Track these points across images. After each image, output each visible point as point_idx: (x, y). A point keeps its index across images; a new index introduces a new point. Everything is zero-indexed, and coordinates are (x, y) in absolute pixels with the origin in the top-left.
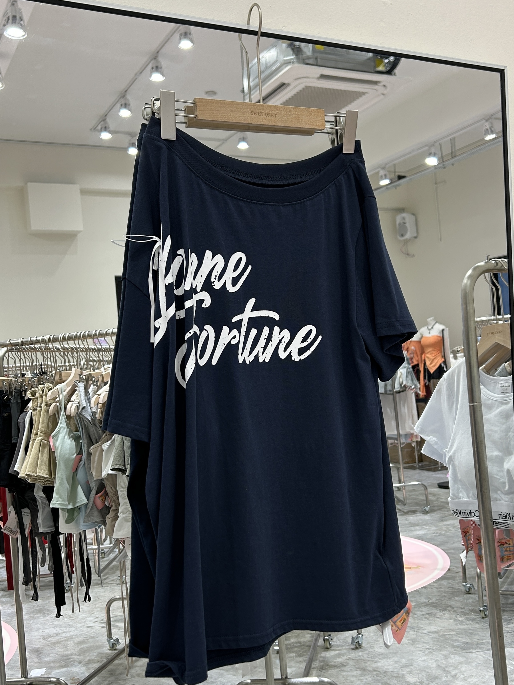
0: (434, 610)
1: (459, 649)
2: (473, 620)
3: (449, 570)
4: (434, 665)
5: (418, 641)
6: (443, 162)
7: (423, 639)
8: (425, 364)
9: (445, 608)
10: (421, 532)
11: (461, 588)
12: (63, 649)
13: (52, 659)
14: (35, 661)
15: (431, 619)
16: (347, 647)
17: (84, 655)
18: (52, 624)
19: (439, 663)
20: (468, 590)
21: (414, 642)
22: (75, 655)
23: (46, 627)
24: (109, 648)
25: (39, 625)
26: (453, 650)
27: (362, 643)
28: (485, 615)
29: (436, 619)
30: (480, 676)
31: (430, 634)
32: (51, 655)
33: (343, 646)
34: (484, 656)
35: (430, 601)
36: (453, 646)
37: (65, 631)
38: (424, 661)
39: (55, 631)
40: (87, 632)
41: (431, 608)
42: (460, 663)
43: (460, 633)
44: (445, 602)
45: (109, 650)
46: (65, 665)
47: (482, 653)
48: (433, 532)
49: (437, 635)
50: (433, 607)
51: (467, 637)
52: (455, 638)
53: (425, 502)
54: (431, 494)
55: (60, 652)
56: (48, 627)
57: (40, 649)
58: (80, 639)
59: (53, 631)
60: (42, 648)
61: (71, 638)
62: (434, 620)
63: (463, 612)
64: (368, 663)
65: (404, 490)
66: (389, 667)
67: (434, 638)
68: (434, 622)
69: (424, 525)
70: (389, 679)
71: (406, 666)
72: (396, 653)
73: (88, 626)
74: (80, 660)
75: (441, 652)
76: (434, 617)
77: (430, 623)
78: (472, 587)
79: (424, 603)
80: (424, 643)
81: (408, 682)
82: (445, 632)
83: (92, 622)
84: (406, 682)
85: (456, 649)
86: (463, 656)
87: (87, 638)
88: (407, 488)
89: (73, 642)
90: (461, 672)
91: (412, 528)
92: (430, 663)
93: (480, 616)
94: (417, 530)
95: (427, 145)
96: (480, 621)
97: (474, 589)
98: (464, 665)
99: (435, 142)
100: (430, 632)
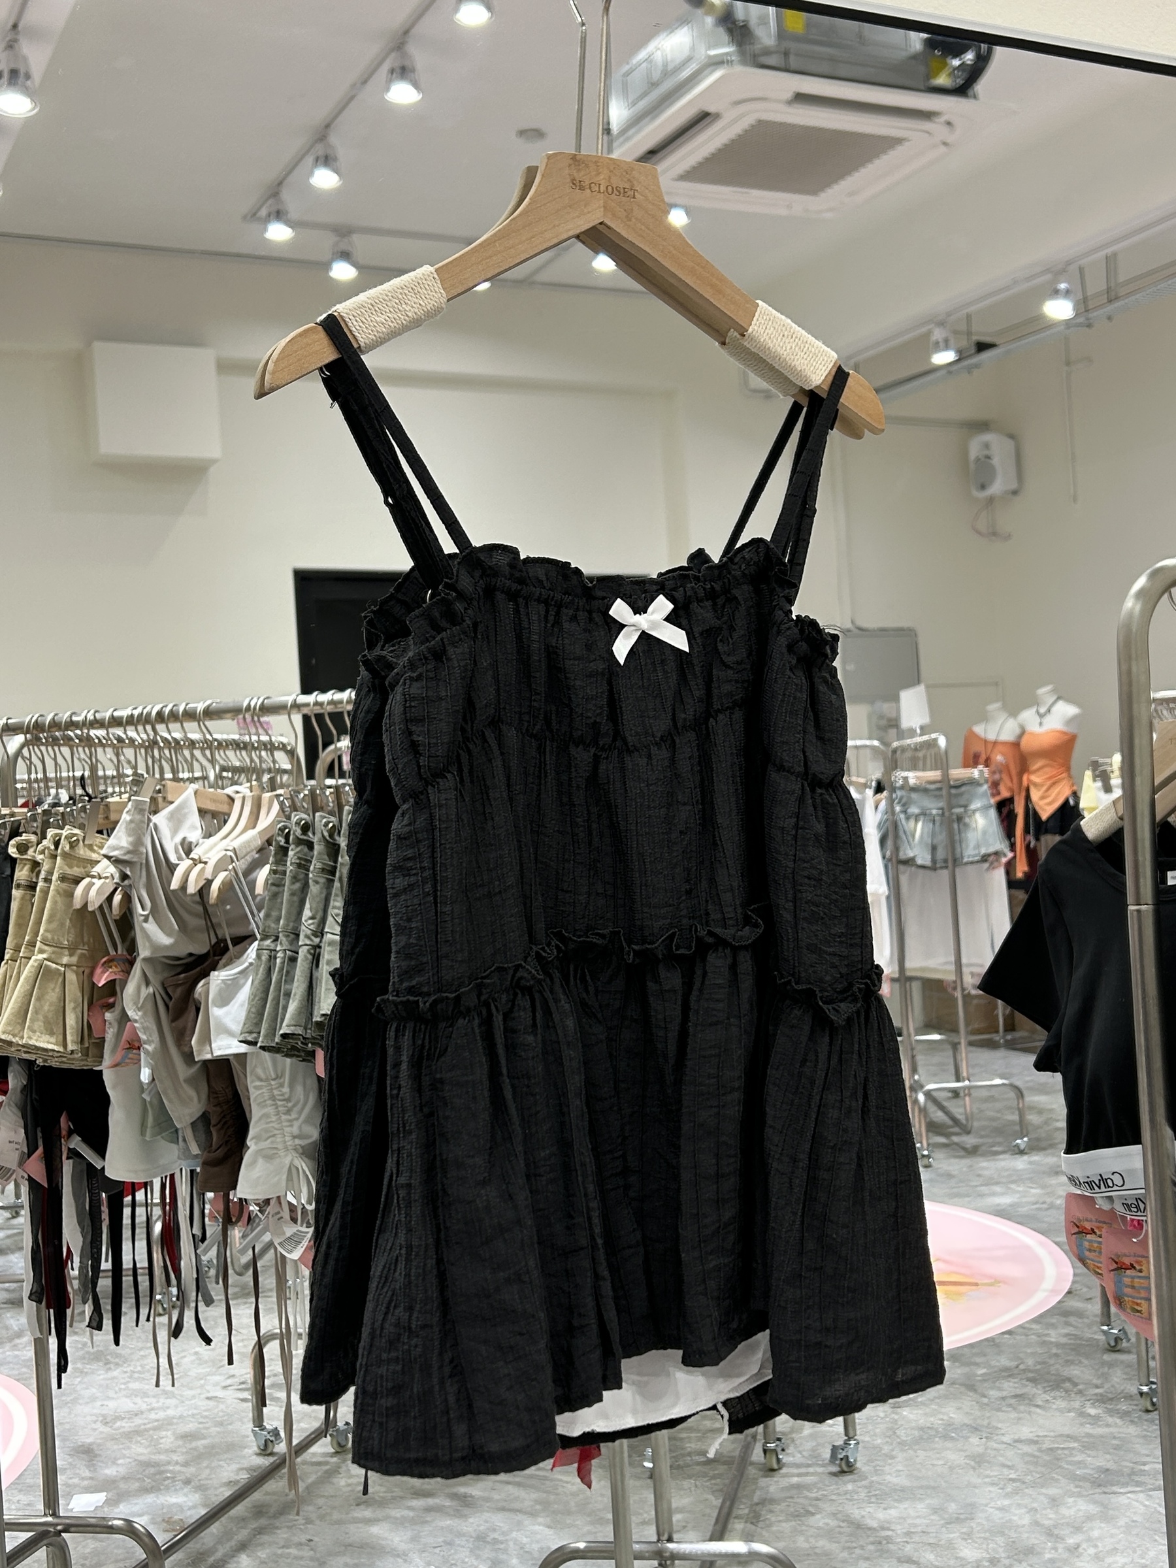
0: (1030, 1389)
1: (1088, 1485)
2: (1124, 1415)
3: (1069, 1292)
4: (1026, 1520)
5: (989, 1462)
6: (1087, 311)
7: (1002, 1456)
8: (1028, 798)
9: (1058, 1383)
10: (1005, 1201)
11: (1096, 1337)
12: (149, 1450)
13: (122, 1471)
14: (83, 1475)
15: (1022, 1408)
16: (820, 1470)
17: (199, 1464)
18: (125, 1389)
19: (1038, 1516)
20: (1113, 1344)
21: (979, 1463)
22: (177, 1463)
23: (111, 1394)
24: (258, 1451)
25: (94, 1390)
26: (1072, 1487)
27: (855, 1461)
28: (1153, 1404)
29: (1033, 1409)
30: (1135, 1551)
31: (1019, 1445)
32: (120, 1462)
33: (809, 1466)
34: (1147, 1503)
35: (1022, 1367)
36: (1074, 1478)
37: (156, 1405)
38: (1001, 1509)
39: (133, 1405)
40: (205, 1411)
41: (1024, 1382)
42: (1089, 1518)
43: (1090, 1444)
44: (1057, 1370)
45: (258, 1454)
46: (152, 1488)
47: (1141, 1496)
48: (1032, 1199)
49: (1035, 1447)
50: (1029, 1380)
51: (1108, 1456)
52: (1079, 1458)
53: (1017, 1128)
54: (1031, 1108)
55: (141, 1454)
56: (115, 1396)
57: (95, 1447)
58: (191, 1427)
59: (126, 1404)
60: (99, 1445)
61: (167, 1423)
62: (1030, 1413)
63: (1101, 1395)
64: (868, 1510)
65: (967, 1099)
66: (918, 1521)
67: (1027, 1454)
68: (1028, 1417)
69: (1013, 1182)
70: (916, 1550)
71: (958, 1520)
72: (934, 1488)
73: (210, 1395)
74: (188, 1476)
75: (1043, 1490)
76: (1030, 1405)
77: (1020, 1419)
78: (1121, 1335)
79: (1007, 1369)
80: (1004, 1466)
81: (962, 1559)
82: (1053, 1442)
83: (218, 1388)
84: (957, 1558)
85: (1081, 1484)
86: (1095, 1502)
87: (207, 1425)
88: (974, 1093)
89: (174, 1434)
90: (1089, 1540)
91: (984, 1189)
92: (1016, 1515)
93: (1140, 1407)
94: (994, 1194)
95: (1048, 271)
96: (1140, 1418)
97: (1129, 1340)
98: (1097, 1524)
99: (1069, 263)
100: (1019, 1441)
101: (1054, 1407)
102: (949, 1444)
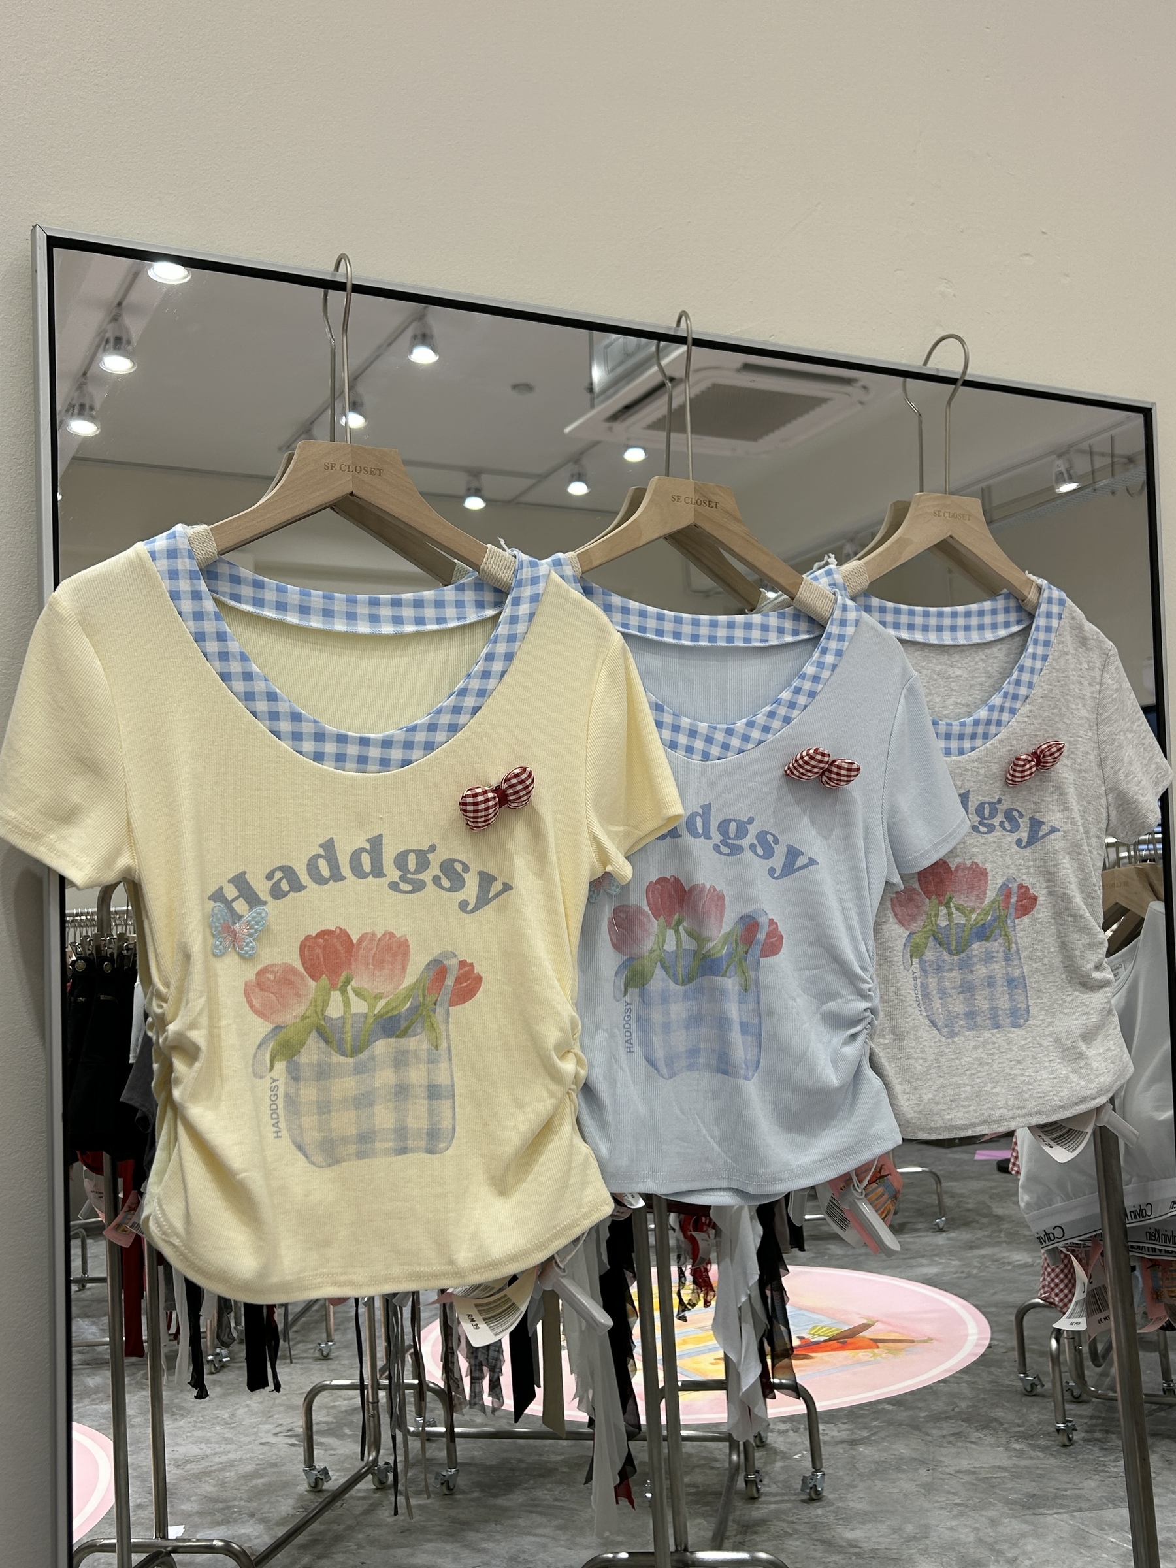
0: (965, 1428)
1: (1019, 1508)
2: (1045, 1449)
3: (989, 1347)
4: (972, 1538)
5: (937, 1490)
7: (947, 1484)
9: (987, 1424)
10: (933, 1270)
11: (1015, 1383)
12: (216, 1488)
13: (197, 1506)
15: (960, 1444)
16: (793, 1498)
17: (260, 1499)
18: (190, 1437)
19: (981, 1534)
20: (1029, 1389)
21: (929, 1491)
22: (241, 1499)
24: (309, 1489)
26: (1006, 1509)
27: (822, 1489)
28: (1070, 1439)
29: (969, 1445)
31: (960, 1475)
32: (193, 1499)
33: (783, 1495)
35: (957, 1410)
36: (1007, 1502)
37: (218, 1450)
38: (950, 1529)
39: (199, 1450)
40: (261, 1454)
41: (960, 1422)
42: (1023, 1535)
43: (1017, 1473)
44: (986, 1412)
45: (309, 1492)
46: (225, 1519)
48: (953, 1270)
49: (973, 1477)
50: (963, 1421)
51: (1034, 1484)
52: (1009, 1485)
53: (937, 1209)
55: (210, 1492)
56: (182, 1442)
57: (171, 1486)
58: (249, 1468)
59: (194, 1450)
61: (230, 1465)
62: (966, 1448)
63: (1023, 1432)
64: (837, 1530)
66: (880, 1540)
67: (967, 1483)
68: (966, 1452)
69: (936, 1255)
71: (915, 1539)
72: (892, 1512)
73: (263, 1441)
74: (252, 1510)
75: (983, 1513)
76: (966, 1441)
77: (958, 1453)
78: (1037, 1383)
79: (945, 1412)
80: (949, 1492)
82: (988, 1472)
83: (270, 1435)
85: (1013, 1507)
86: (1027, 1522)
87: (263, 1467)
89: (236, 1474)
90: (1025, 1553)
92: (962, 1534)
93: (1057, 1443)
94: (922, 1265)
96: (1057, 1451)
97: (1044, 1386)
98: (1030, 1539)
100: (959, 1472)
101: (986, 1443)
102: (902, 1476)
